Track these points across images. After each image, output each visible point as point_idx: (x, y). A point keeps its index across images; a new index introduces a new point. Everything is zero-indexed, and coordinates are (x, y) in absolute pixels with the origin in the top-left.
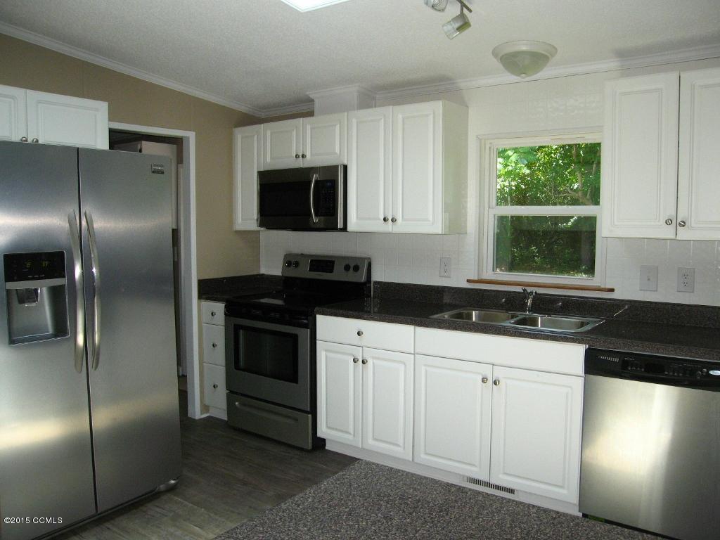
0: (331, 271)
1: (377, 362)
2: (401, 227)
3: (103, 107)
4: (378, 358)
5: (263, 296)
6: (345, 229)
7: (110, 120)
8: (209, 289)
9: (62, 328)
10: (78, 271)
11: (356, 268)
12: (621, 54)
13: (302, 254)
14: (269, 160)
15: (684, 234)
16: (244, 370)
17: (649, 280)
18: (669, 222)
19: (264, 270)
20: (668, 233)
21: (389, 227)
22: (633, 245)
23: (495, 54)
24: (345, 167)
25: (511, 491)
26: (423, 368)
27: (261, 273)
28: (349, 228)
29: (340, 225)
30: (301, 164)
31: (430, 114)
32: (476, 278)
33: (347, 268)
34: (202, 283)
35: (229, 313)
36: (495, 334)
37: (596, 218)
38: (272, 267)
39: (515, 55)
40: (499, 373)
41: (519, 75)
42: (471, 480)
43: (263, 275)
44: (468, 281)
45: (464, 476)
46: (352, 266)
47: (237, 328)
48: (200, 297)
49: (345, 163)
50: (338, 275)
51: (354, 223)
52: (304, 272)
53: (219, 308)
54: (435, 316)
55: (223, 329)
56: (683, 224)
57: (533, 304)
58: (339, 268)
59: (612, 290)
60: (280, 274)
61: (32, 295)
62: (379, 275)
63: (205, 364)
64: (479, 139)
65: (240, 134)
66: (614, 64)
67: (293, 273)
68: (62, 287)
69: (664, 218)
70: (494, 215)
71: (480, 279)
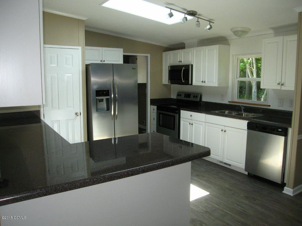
0: (190, 97)
1: (196, 125)
2: (207, 84)
3: (122, 50)
4: (197, 124)
5: (172, 105)
6: (192, 84)
7: (123, 52)
8: (153, 102)
9: (108, 109)
10: (112, 96)
11: (197, 97)
13: (182, 92)
14: (172, 62)
15: (283, 88)
16: (162, 126)
17: (280, 103)
19: (172, 97)
20: (278, 87)
21: (203, 84)
23: (231, 30)
24: (192, 65)
25: (230, 165)
26: (207, 127)
27: (171, 98)
28: (193, 84)
29: (190, 83)
30: (180, 64)
31: (215, 49)
33: (194, 97)
34: (151, 100)
35: (158, 109)
38: (174, 96)
39: (236, 31)
40: (226, 128)
41: (239, 37)
42: (221, 162)
43: (172, 98)
44: (229, 102)
45: (218, 160)
46: (195, 96)
47: (160, 114)
48: (151, 104)
49: (192, 64)
50: (192, 99)
51: (194, 83)
52: (182, 98)
53: (155, 107)
54: (212, 111)
55: (156, 114)
56: (282, 85)
58: (192, 96)
59: (270, 106)
60: (176, 98)
61: (102, 100)
62: (204, 99)
63: (152, 125)
64: (233, 56)
65: (164, 54)
67: (179, 98)
68: (109, 98)
69: (278, 83)
70: (238, 81)
71: (232, 101)
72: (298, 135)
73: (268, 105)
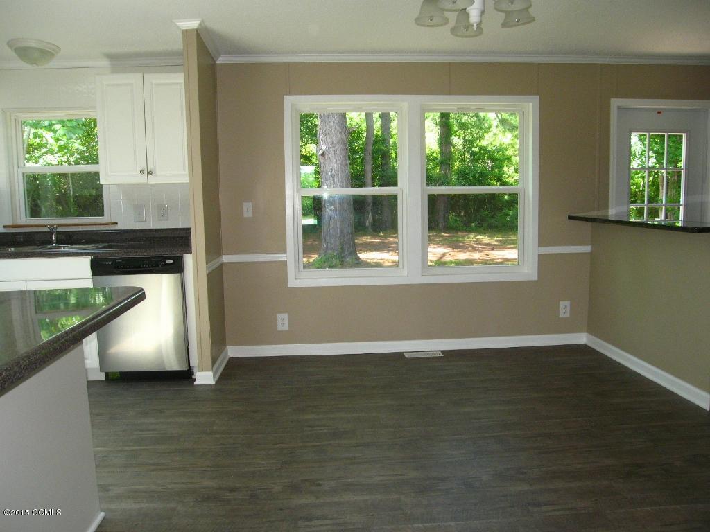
12: (110, 57)
15: (152, 180)
17: (140, 214)
18: (142, 172)
20: (142, 179)
22: (128, 189)
23: (9, 45)
32: (11, 224)
36: (25, 257)
37: (98, 174)
41: (32, 64)
44: (4, 227)
56: (150, 173)
57: (57, 238)
59: (116, 223)
64: (5, 112)
66: (105, 63)
69: (139, 169)
70: (23, 174)
71: (15, 224)
72: (207, 264)
73: (113, 222)
